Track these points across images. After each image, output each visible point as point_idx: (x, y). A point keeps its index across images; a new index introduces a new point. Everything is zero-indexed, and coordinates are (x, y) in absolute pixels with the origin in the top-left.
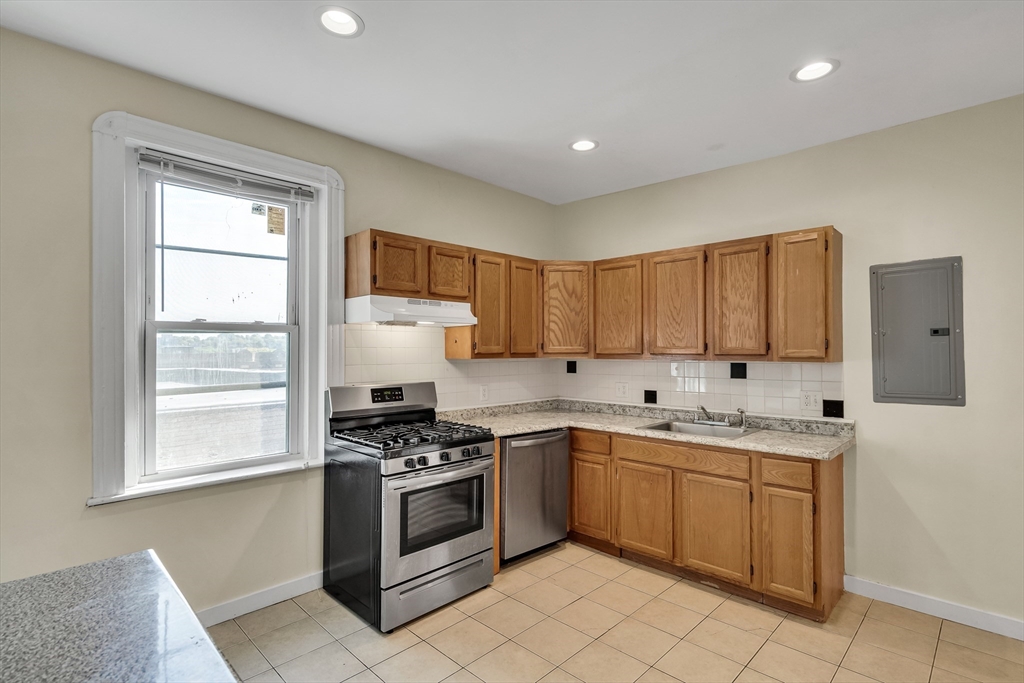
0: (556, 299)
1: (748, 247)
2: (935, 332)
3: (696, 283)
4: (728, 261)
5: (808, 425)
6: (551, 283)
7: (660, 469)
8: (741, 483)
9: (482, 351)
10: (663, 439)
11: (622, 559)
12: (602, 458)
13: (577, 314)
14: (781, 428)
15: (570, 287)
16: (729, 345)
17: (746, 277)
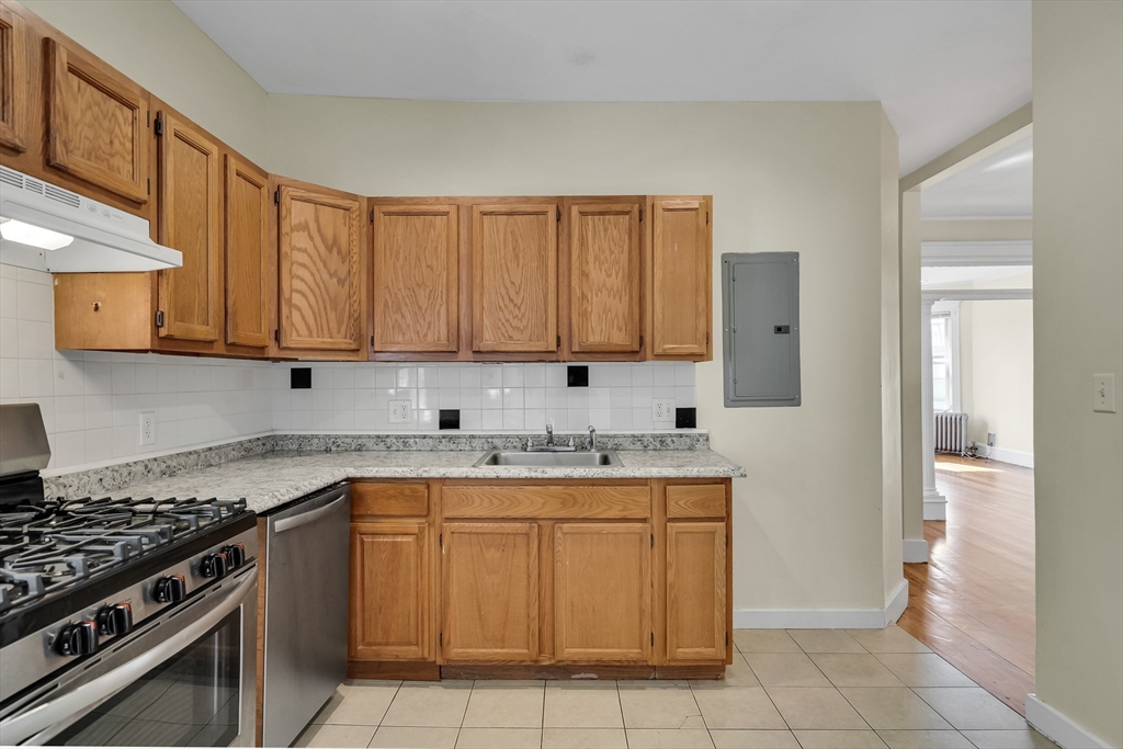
0: (304, 251)
1: (618, 207)
2: (779, 330)
3: (546, 248)
4: (590, 223)
5: (662, 439)
6: (295, 221)
7: (518, 525)
8: (640, 525)
9: (177, 334)
10: (526, 479)
11: (444, 682)
12: (412, 525)
13: (341, 282)
14: (632, 447)
15: (329, 234)
16: (591, 339)
17: (613, 248)
